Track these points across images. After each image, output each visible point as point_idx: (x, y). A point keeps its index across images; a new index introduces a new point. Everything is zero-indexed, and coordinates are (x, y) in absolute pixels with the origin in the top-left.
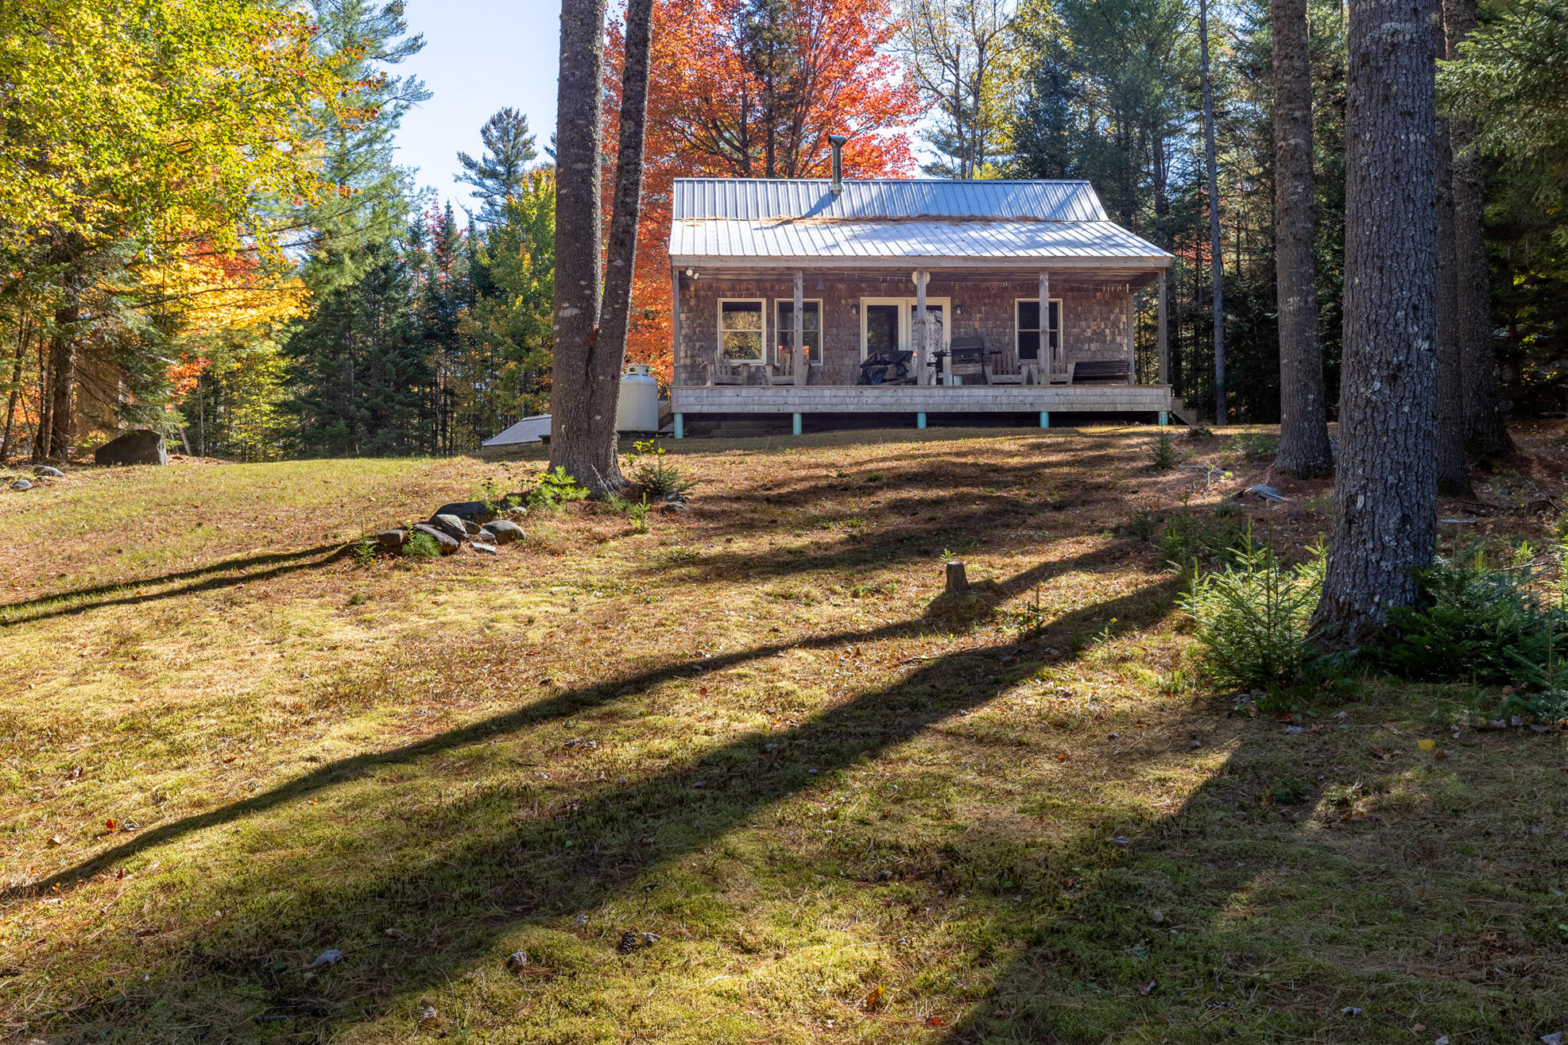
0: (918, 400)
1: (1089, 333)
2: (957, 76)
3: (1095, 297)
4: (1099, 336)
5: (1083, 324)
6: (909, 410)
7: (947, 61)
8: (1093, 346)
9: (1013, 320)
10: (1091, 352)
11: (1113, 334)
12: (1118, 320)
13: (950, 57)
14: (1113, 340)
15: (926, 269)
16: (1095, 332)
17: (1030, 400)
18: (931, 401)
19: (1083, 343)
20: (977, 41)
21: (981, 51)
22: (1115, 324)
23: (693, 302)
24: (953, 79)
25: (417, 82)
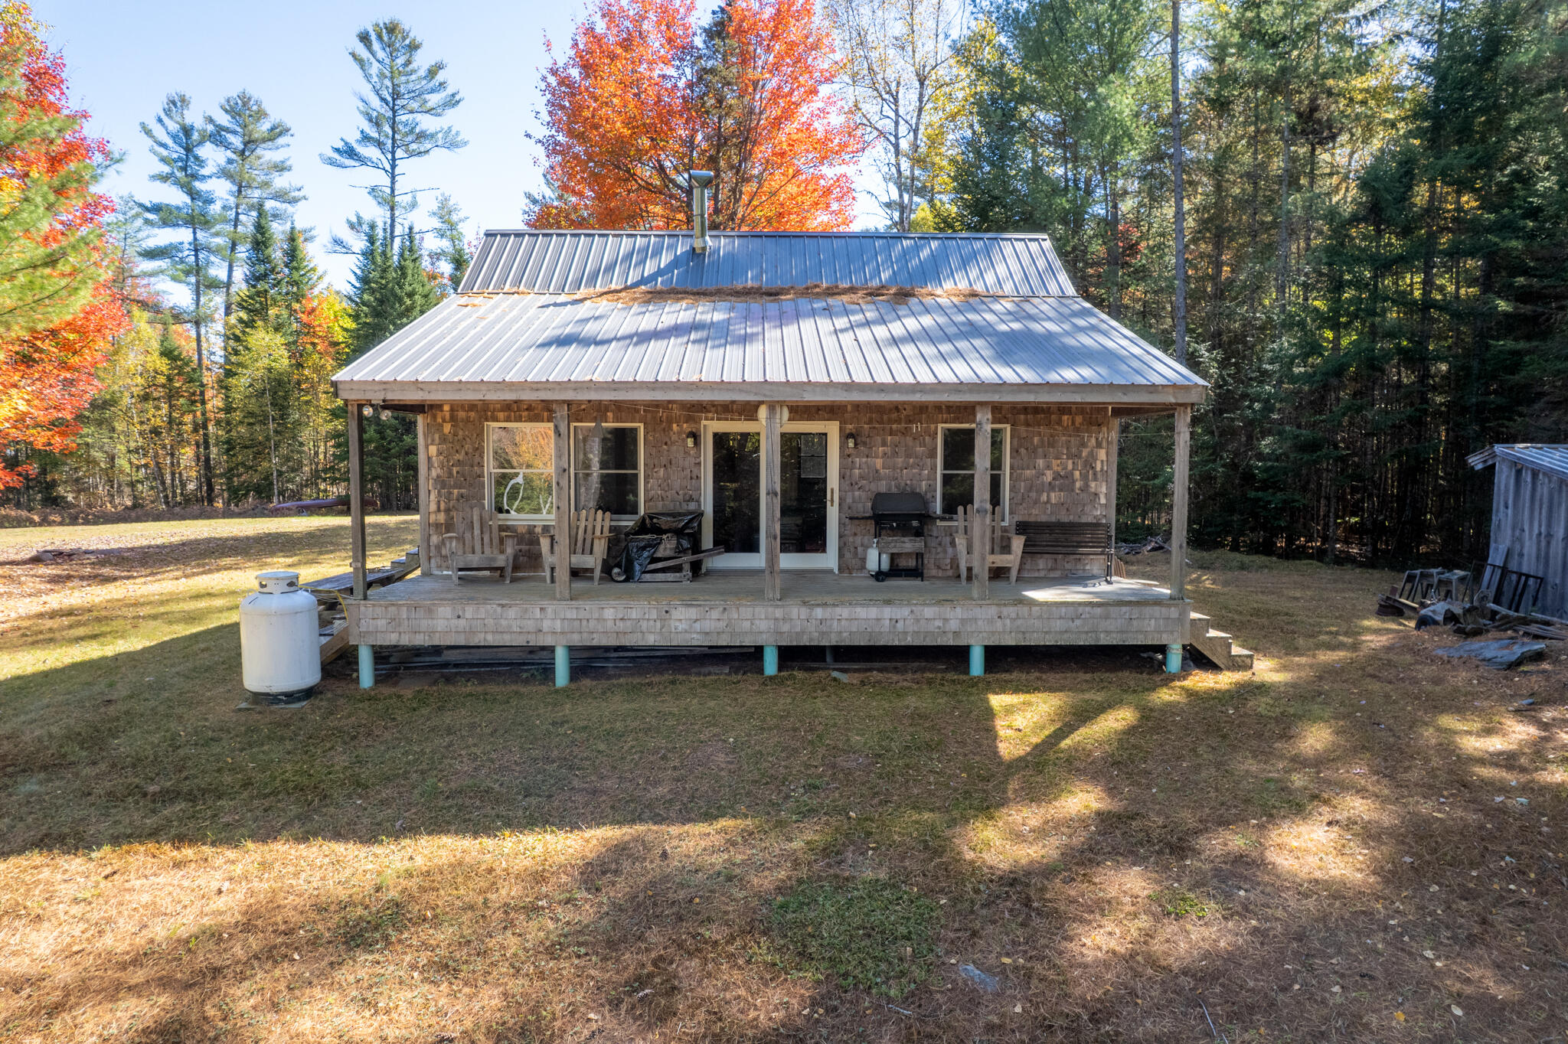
0: (763, 625)
1: (1049, 476)
2: (896, 112)
3: (1059, 422)
4: (1064, 481)
5: (1041, 462)
6: (748, 641)
7: (886, 96)
8: (1054, 497)
9: (932, 454)
10: (1048, 507)
11: (1084, 477)
12: (1093, 456)
13: (889, 93)
14: (1085, 488)
15: (781, 403)
16: (1057, 476)
17: (954, 625)
18: (785, 628)
19: (1040, 492)
20: (918, 75)
21: (922, 84)
22: (1089, 464)
23: (447, 428)
24: (892, 115)
25: (453, 132)
